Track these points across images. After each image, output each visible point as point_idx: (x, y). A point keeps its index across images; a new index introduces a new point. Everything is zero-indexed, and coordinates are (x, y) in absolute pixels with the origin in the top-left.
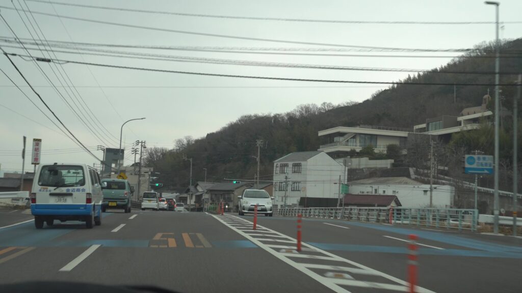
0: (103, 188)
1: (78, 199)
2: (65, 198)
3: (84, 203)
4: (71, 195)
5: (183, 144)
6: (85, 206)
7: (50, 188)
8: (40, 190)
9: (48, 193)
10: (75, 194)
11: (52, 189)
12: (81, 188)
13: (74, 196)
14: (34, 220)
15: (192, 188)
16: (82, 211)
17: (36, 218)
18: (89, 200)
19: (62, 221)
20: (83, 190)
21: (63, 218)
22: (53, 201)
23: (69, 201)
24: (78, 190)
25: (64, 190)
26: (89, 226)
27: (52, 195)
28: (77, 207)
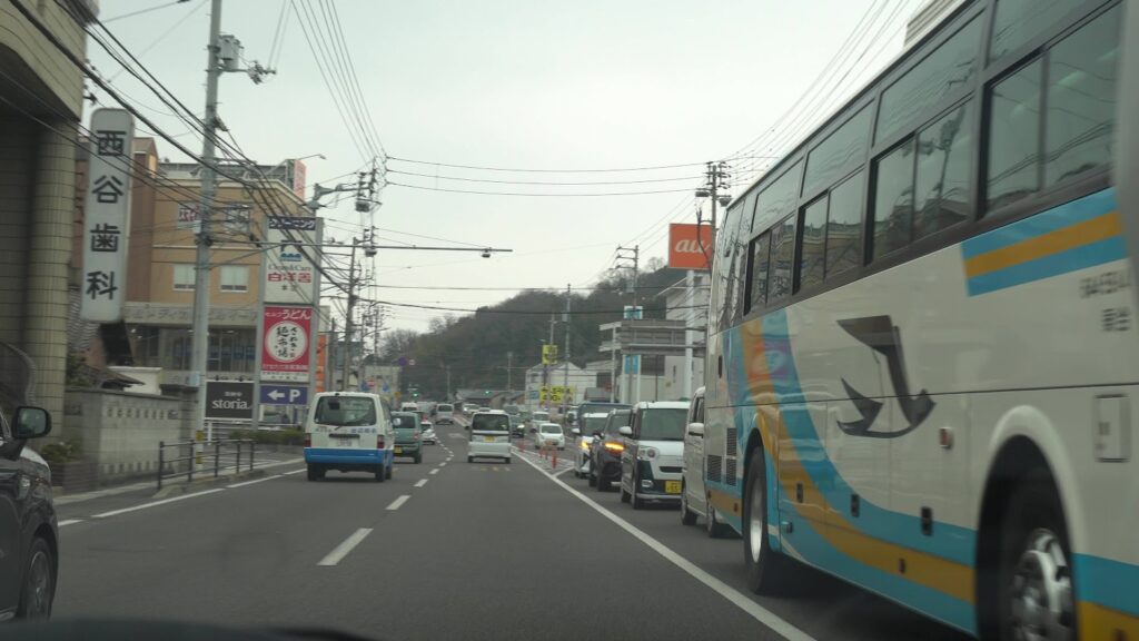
0: (395, 427)
1: (366, 442)
2: (350, 440)
3: (375, 449)
4: (357, 437)
5: (440, 326)
6: (376, 452)
7: (329, 427)
8: (317, 430)
9: (328, 434)
10: (363, 435)
11: (332, 428)
12: (371, 427)
13: (361, 438)
14: (306, 470)
15: (450, 396)
16: (372, 457)
17: (309, 468)
18: (381, 445)
19: (344, 471)
20: (374, 431)
21: (344, 467)
22: (333, 445)
23: (355, 445)
24: (367, 431)
25: (348, 430)
26: (379, 479)
27: (332, 436)
28: (366, 453)
